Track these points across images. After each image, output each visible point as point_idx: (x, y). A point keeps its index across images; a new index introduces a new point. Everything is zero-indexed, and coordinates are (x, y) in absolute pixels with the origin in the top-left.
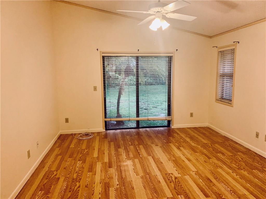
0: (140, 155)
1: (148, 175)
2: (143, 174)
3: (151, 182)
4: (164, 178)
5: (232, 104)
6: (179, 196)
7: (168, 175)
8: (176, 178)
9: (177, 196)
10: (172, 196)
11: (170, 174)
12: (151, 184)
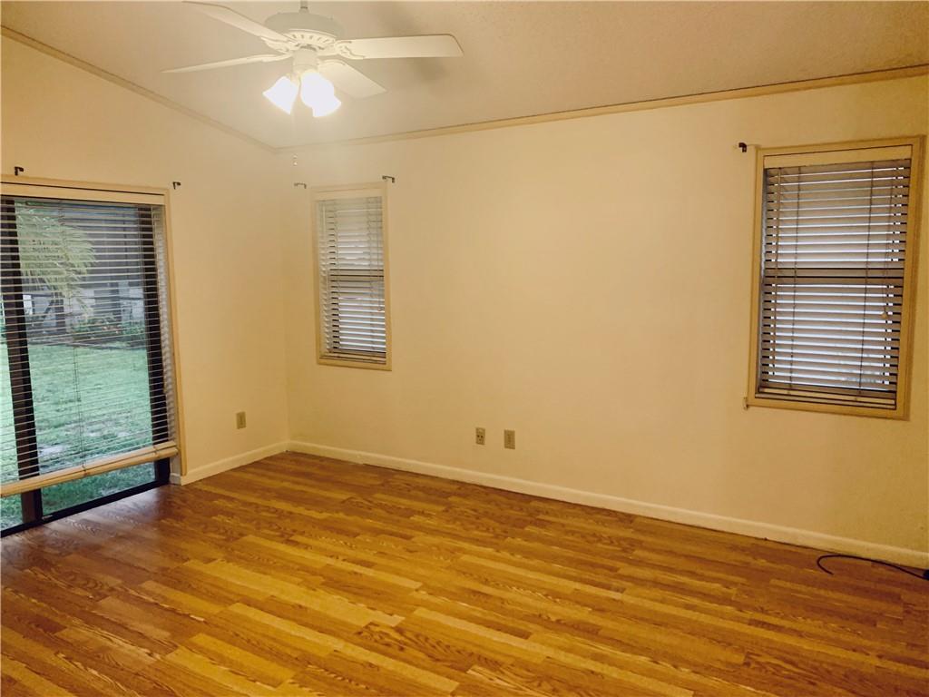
0: (188, 616)
1: (309, 663)
2: (292, 674)
3: (350, 681)
4: (371, 649)
5: (387, 363)
6: (470, 672)
7: (365, 634)
8: (399, 630)
9: (463, 674)
10: (457, 684)
11: (366, 627)
12: (357, 685)
